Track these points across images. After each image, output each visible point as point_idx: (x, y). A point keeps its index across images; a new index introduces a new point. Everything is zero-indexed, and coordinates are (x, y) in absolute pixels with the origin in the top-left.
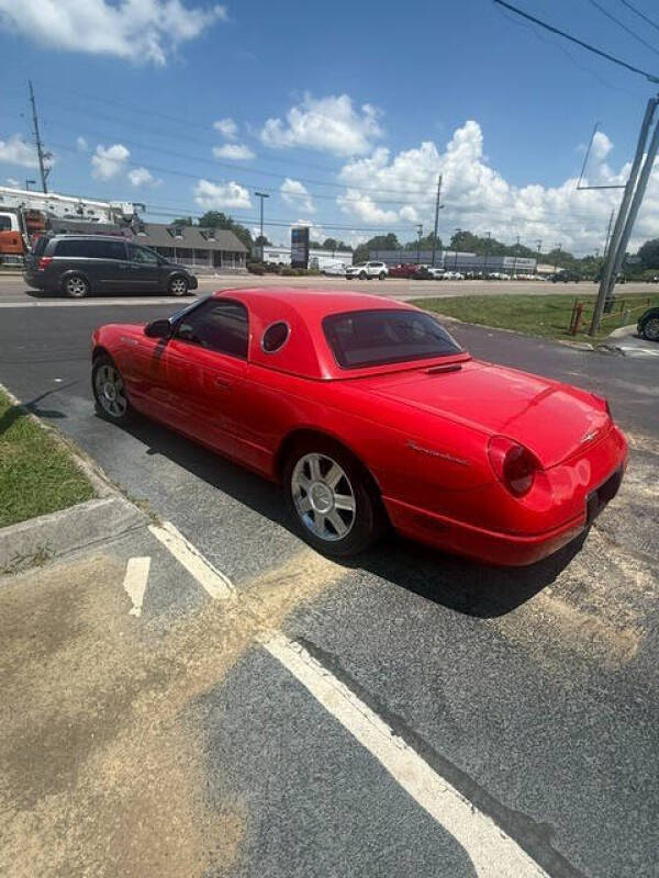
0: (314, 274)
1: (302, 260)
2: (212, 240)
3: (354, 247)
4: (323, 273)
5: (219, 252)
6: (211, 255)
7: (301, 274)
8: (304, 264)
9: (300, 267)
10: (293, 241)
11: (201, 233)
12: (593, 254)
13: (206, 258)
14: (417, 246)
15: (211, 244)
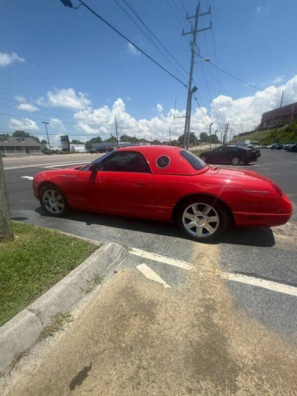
0: (73, 153)
1: (67, 148)
2: (23, 142)
3: (85, 143)
4: (78, 152)
5: (28, 147)
6: (24, 148)
7: (68, 153)
8: (69, 149)
9: (66, 150)
10: (62, 141)
11: (17, 139)
12: (167, 141)
13: (21, 150)
14: (109, 141)
15: (23, 143)
